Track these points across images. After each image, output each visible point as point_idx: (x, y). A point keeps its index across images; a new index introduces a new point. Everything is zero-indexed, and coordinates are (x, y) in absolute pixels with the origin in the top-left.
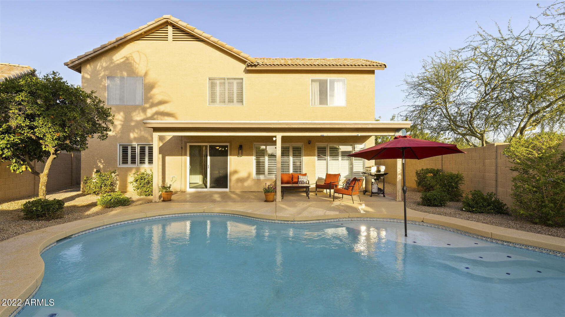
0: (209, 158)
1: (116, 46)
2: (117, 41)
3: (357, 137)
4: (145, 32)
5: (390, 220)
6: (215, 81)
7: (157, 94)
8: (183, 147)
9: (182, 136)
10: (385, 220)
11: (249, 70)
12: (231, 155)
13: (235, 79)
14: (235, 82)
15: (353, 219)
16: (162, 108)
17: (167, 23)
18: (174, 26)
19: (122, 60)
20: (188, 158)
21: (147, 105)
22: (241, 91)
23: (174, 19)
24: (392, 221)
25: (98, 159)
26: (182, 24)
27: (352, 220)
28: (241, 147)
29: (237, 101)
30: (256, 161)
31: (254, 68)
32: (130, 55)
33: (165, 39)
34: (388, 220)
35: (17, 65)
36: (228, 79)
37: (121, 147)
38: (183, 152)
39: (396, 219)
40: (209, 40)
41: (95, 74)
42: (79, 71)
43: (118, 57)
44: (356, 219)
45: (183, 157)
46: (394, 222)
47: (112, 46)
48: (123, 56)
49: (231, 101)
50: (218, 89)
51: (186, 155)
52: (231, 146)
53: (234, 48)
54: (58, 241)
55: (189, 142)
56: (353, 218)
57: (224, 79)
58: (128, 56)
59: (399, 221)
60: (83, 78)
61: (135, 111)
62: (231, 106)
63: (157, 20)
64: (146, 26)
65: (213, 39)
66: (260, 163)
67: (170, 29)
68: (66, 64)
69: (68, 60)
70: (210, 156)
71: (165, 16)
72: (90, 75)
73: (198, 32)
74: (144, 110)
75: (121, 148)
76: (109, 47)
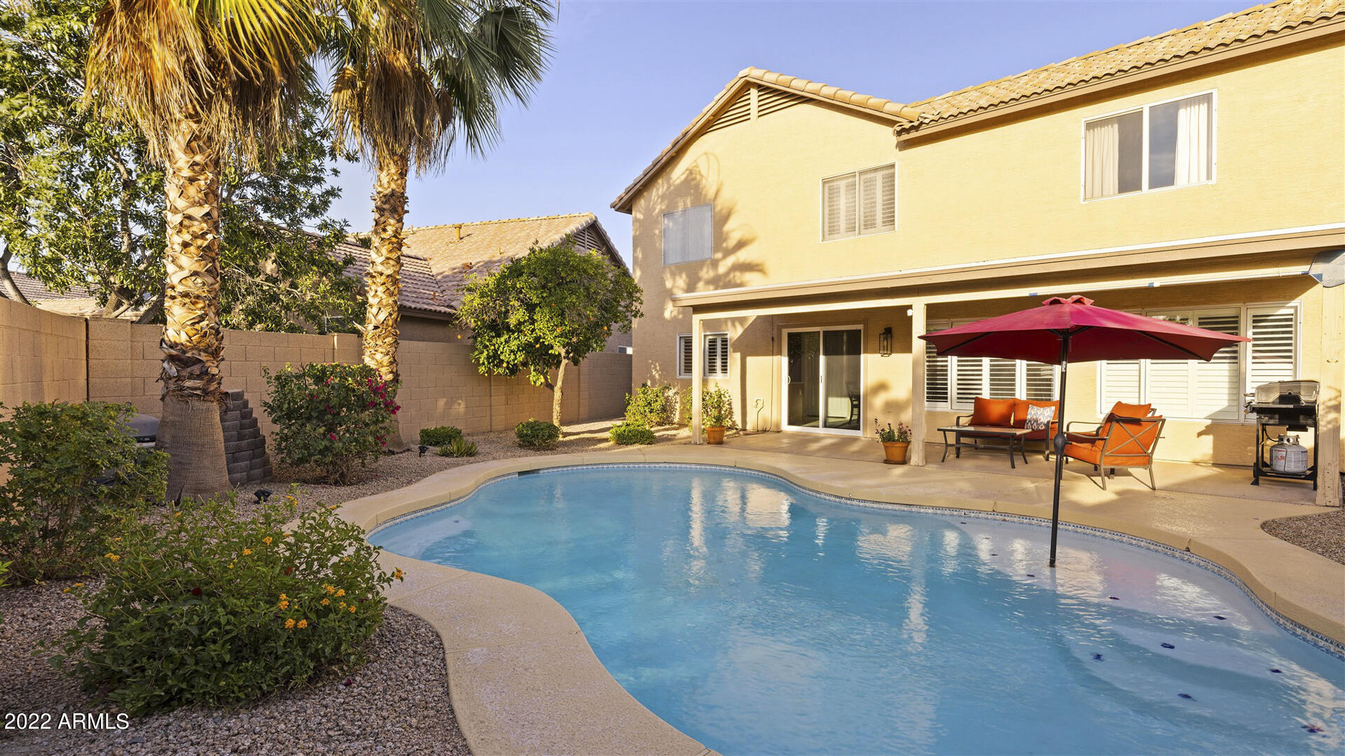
0: (822, 359)
1: (674, 154)
2: (673, 147)
3: (1150, 290)
4: (714, 115)
5: (1112, 536)
6: (835, 183)
7: (735, 229)
8: (775, 338)
9: (773, 316)
10: (1098, 534)
11: (905, 141)
12: (866, 352)
13: (876, 170)
14: (879, 176)
15: (1007, 518)
16: (742, 256)
17: (747, 86)
18: (760, 88)
19: (683, 177)
20: (785, 360)
21: (719, 255)
22: (889, 197)
23: (755, 73)
24: (1116, 538)
25: (652, 363)
26: (770, 78)
27: (1004, 520)
28: (888, 332)
29: (884, 222)
30: (928, 366)
31: (913, 135)
32: (694, 164)
33: (745, 117)
34: (1107, 535)
35: (577, 214)
36: (861, 173)
37: (683, 341)
38: (775, 347)
39: (1126, 536)
40: (818, 95)
41: (648, 211)
42: (629, 211)
43: (678, 173)
44: (1016, 519)
45: (776, 358)
46: (1121, 542)
47: (668, 156)
48: (685, 169)
49: (869, 224)
50: (843, 202)
51: (780, 353)
52: (866, 329)
53: (869, 99)
54: (520, 473)
55: (786, 327)
56: (1006, 514)
57: (853, 175)
58: (690, 168)
59: (1134, 542)
60: (636, 220)
61: (701, 269)
62: (868, 236)
63: (728, 86)
64: (714, 103)
65: (828, 91)
66: (937, 370)
67: (754, 93)
68: (613, 206)
69: (614, 199)
70: (825, 354)
71: (742, 74)
72: (643, 214)
73: (799, 85)
74: (715, 264)
75: (683, 343)
76: (664, 159)
